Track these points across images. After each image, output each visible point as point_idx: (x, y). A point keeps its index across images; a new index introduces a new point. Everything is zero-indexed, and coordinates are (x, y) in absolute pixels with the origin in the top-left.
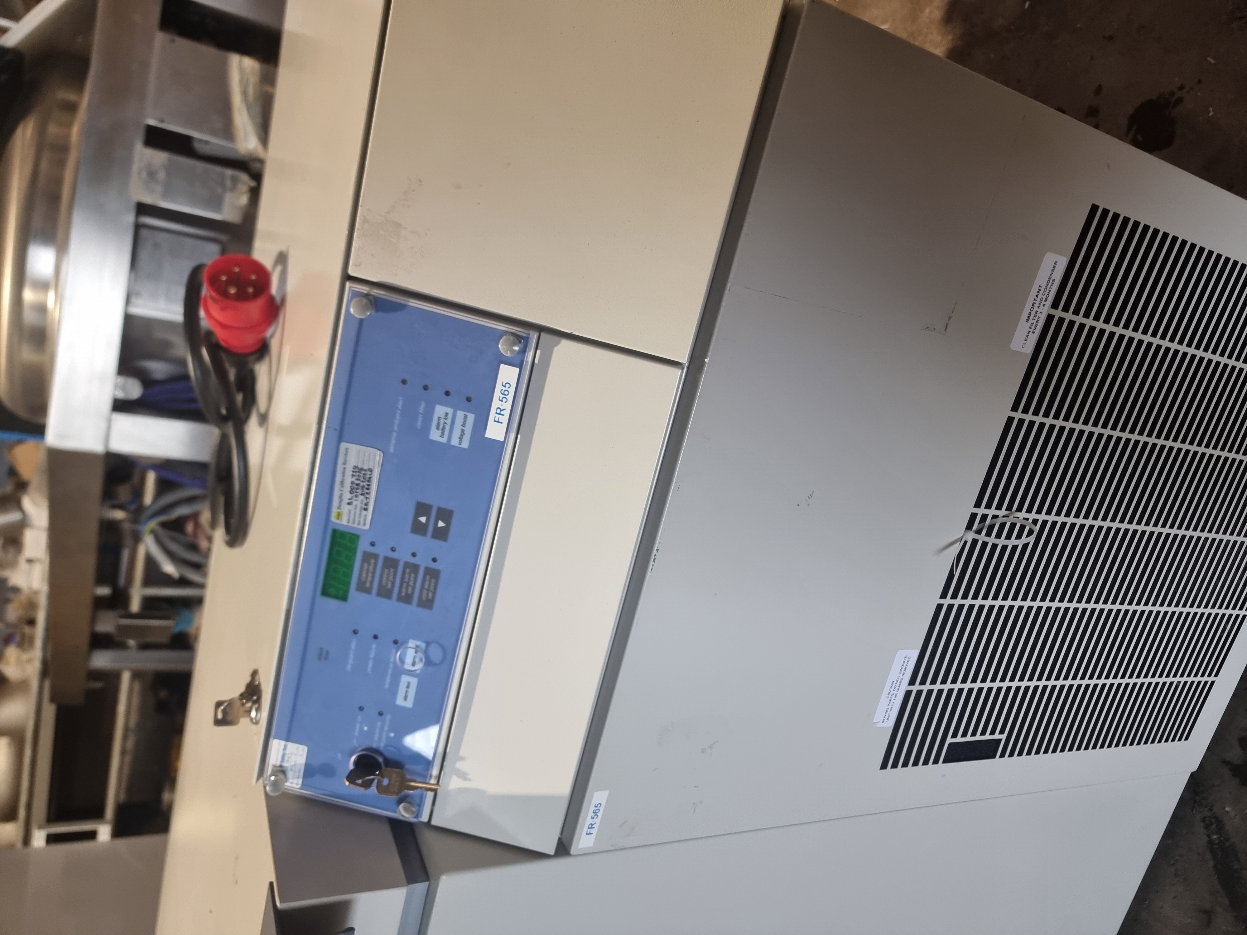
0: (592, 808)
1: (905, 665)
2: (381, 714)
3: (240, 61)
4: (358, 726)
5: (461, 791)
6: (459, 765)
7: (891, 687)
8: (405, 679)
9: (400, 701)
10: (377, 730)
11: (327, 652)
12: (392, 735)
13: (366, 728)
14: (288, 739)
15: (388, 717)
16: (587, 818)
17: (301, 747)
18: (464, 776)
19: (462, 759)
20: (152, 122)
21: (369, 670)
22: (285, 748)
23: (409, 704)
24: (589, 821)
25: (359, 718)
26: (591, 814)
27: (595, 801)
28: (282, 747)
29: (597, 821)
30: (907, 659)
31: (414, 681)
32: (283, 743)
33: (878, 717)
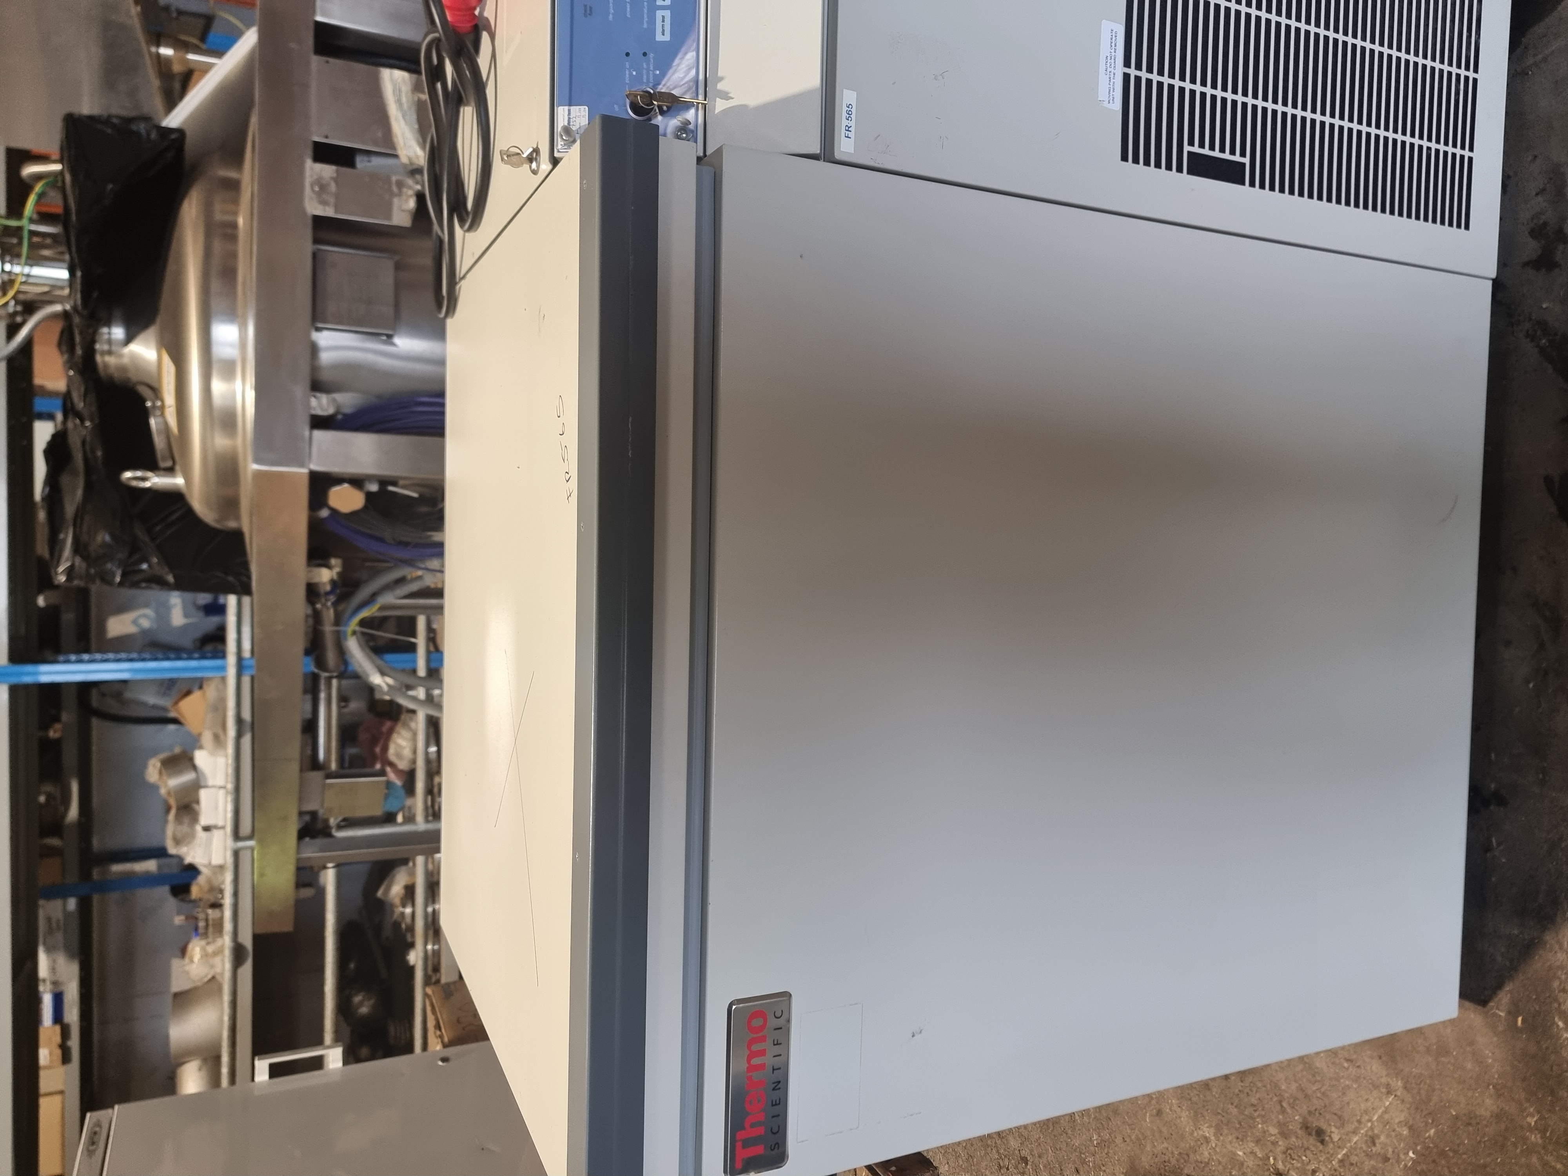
0: (845, 109)
1: (1114, 39)
2: (645, 54)
3: (391, 74)
4: (627, 72)
5: (725, 112)
6: (720, 86)
7: (1107, 62)
8: (659, 14)
9: (659, 38)
10: (645, 71)
11: (591, 8)
12: (658, 72)
13: (634, 73)
14: (570, 105)
15: (651, 55)
16: (842, 121)
17: (582, 107)
18: (726, 96)
19: (721, 79)
20: (317, 139)
21: (628, 15)
22: (569, 111)
23: (667, 38)
24: (845, 122)
25: (627, 66)
26: (845, 115)
27: (845, 102)
28: (567, 113)
29: (852, 124)
30: (1113, 35)
31: (667, 14)
32: (566, 108)
33: (1103, 95)
